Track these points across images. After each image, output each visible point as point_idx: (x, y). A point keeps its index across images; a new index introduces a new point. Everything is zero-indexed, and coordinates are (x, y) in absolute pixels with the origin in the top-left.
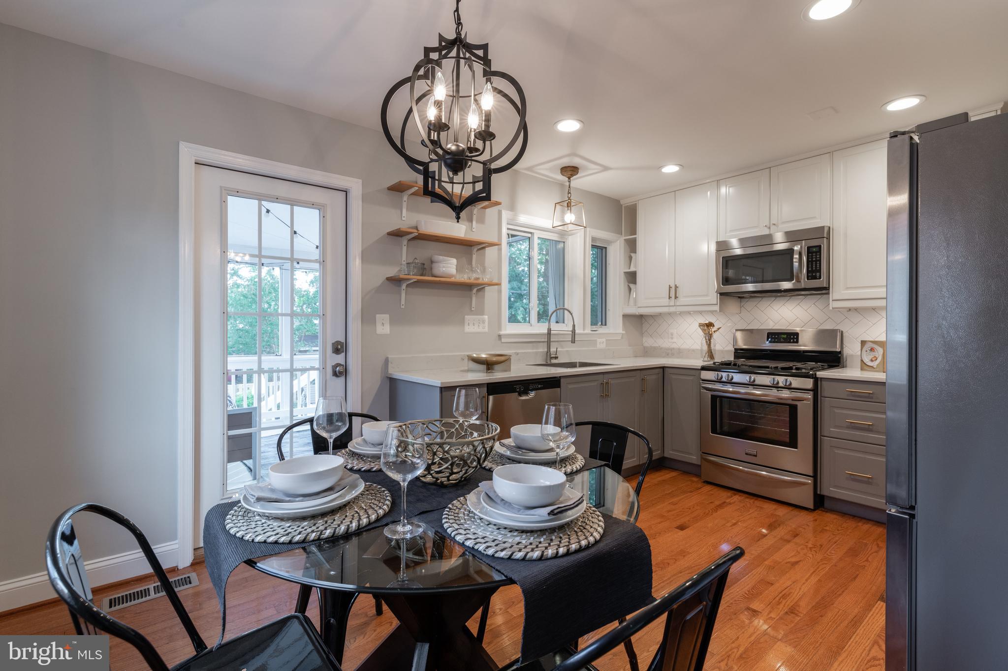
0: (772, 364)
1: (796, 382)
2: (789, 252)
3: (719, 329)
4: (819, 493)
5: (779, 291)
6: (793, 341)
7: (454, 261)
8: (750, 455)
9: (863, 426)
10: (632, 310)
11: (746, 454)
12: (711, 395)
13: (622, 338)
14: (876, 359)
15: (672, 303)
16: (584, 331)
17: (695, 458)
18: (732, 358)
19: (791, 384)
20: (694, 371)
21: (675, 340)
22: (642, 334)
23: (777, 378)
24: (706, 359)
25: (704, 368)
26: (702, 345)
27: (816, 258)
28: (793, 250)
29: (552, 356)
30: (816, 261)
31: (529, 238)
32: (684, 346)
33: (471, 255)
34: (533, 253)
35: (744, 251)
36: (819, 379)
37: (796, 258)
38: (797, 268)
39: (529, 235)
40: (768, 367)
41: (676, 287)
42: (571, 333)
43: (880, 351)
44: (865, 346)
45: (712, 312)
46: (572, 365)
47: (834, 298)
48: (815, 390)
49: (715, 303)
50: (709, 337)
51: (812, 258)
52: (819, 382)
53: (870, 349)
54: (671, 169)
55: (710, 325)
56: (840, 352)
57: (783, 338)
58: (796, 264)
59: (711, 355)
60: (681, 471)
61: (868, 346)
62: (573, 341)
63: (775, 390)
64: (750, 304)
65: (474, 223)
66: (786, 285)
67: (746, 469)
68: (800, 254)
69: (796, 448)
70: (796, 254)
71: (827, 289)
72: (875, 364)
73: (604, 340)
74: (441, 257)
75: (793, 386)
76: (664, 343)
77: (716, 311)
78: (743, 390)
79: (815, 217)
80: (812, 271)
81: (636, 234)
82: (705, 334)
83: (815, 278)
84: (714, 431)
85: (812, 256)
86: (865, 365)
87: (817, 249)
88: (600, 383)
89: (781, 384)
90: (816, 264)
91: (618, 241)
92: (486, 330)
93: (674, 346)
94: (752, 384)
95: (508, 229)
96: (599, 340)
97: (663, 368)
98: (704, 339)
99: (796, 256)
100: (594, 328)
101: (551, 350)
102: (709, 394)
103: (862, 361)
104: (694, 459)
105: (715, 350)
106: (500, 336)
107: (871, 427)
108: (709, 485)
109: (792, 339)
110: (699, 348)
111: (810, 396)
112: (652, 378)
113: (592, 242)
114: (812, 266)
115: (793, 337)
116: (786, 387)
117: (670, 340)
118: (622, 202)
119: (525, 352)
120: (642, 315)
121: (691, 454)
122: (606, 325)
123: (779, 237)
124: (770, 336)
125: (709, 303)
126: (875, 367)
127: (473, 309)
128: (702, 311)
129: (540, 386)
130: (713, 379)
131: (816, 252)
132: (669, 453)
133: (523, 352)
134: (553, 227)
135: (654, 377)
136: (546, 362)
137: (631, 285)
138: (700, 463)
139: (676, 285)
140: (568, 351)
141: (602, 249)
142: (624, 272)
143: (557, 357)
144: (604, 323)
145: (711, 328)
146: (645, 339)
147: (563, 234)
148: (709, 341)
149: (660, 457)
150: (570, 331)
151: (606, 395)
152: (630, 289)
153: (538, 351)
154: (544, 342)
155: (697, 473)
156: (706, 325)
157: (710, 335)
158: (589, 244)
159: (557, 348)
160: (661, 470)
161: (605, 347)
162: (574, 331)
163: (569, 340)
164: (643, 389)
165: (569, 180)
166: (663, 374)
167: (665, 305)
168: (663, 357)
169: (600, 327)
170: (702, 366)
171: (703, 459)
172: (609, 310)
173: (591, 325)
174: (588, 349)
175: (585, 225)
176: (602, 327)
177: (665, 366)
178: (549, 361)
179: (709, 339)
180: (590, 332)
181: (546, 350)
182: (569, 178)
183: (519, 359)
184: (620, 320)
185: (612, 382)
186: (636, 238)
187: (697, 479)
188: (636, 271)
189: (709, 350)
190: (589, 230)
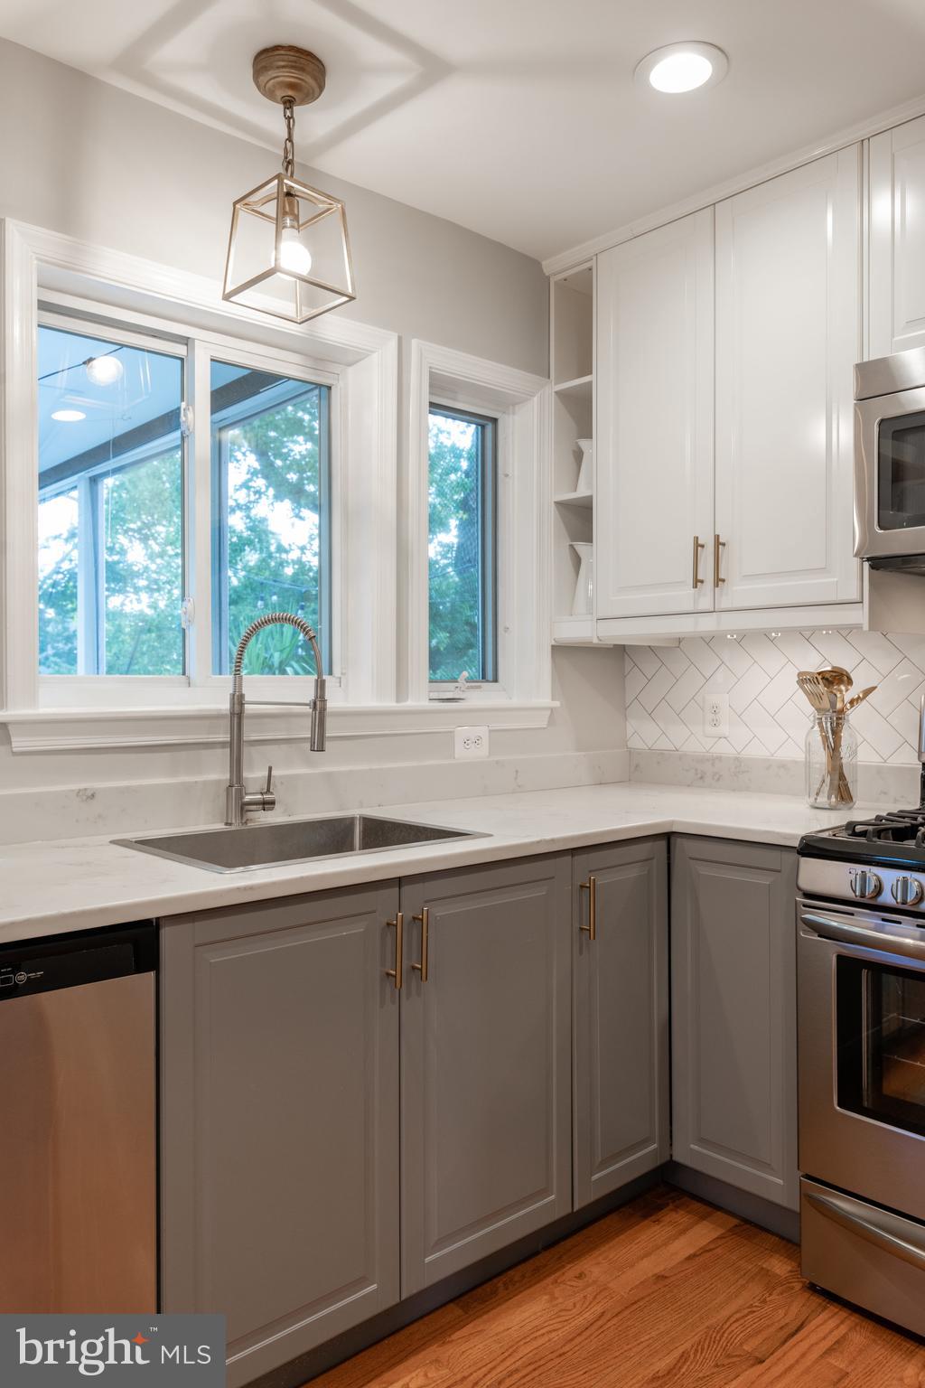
3: (868, 693)
10: (580, 630)
12: (840, 958)
13: (551, 721)
15: (705, 603)
16: (398, 701)
17: (781, 1182)
20: (775, 854)
21: (724, 729)
22: (624, 709)
24: (823, 800)
25: (812, 848)
29: (247, 798)
31: (182, 360)
32: (756, 751)
34: (190, 415)
39: (180, 350)
41: (718, 543)
42: (308, 710)
45: (844, 631)
46: (337, 833)
49: (852, 596)
50: (834, 724)
55: (836, 678)
59: (840, 789)
62: (318, 744)
73: (482, 731)
76: (691, 739)
77: (858, 628)
81: (590, 373)
82: (818, 710)
84: (849, 1097)
88: (385, 920)
91: (535, 399)
93: (723, 749)
96: (462, 732)
97: (668, 838)
98: (817, 728)
100: (449, 690)
101: (246, 774)
102: (832, 950)
104: (776, 1186)
105: (855, 767)
108: (833, 1309)
110: (801, 756)
112: (618, 880)
113: (431, 393)
117: (710, 730)
118: (548, 266)
119: (128, 788)
120: (624, 647)
121: (764, 1168)
122: (496, 680)
125: (833, 599)
128: (815, 630)
129: (21, 977)
130: (847, 893)
132: (688, 1151)
133: (117, 788)
134: (227, 297)
135: (633, 873)
136: (227, 824)
137: (581, 548)
138: (798, 1210)
139: (717, 537)
140: (329, 775)
141: (483, 427)
142: (555, 502)
143: (273, 803)
144: (489, 673)
145: (841, 691)
146: (632, 725)
147: (320, 355)
148: (834, 733)
149: (659, 1163)
150: (308, 702)
151: (414, 968)
152: (577, 561)
153: (196, 782)
154: (223, 747)
155: (782, 1238)
156: (823, 678)
157: (838, 719)
158: (419, 394)
159: (270, 769)
160: (659, 1208)
161: (487, 754)
162: (319, 704)
163: (308, 738)
164: (581, 929)
165: (292, 117)
166: (669, 858)
167: (690, 608)
168: (689, 786)
169: (472, 687)
170: (803, 838)
171: (806, 1197)
172: (506, 629)
173: (430, 682)
174: (415, 764)
175: (350, 291)
176: (480, 687)
177: (674, 830)
178: (231, 824)
179: (832, 730)
180: (425, 704)
181: (228, 776)
182: (291, 108)
183: (100, 816)
184: (543, 665)
185: (440, 911)
186: (591, 383)
187: (789, 1268)
188: (591, 497)
189: (833, 768)
190: (414, 342)
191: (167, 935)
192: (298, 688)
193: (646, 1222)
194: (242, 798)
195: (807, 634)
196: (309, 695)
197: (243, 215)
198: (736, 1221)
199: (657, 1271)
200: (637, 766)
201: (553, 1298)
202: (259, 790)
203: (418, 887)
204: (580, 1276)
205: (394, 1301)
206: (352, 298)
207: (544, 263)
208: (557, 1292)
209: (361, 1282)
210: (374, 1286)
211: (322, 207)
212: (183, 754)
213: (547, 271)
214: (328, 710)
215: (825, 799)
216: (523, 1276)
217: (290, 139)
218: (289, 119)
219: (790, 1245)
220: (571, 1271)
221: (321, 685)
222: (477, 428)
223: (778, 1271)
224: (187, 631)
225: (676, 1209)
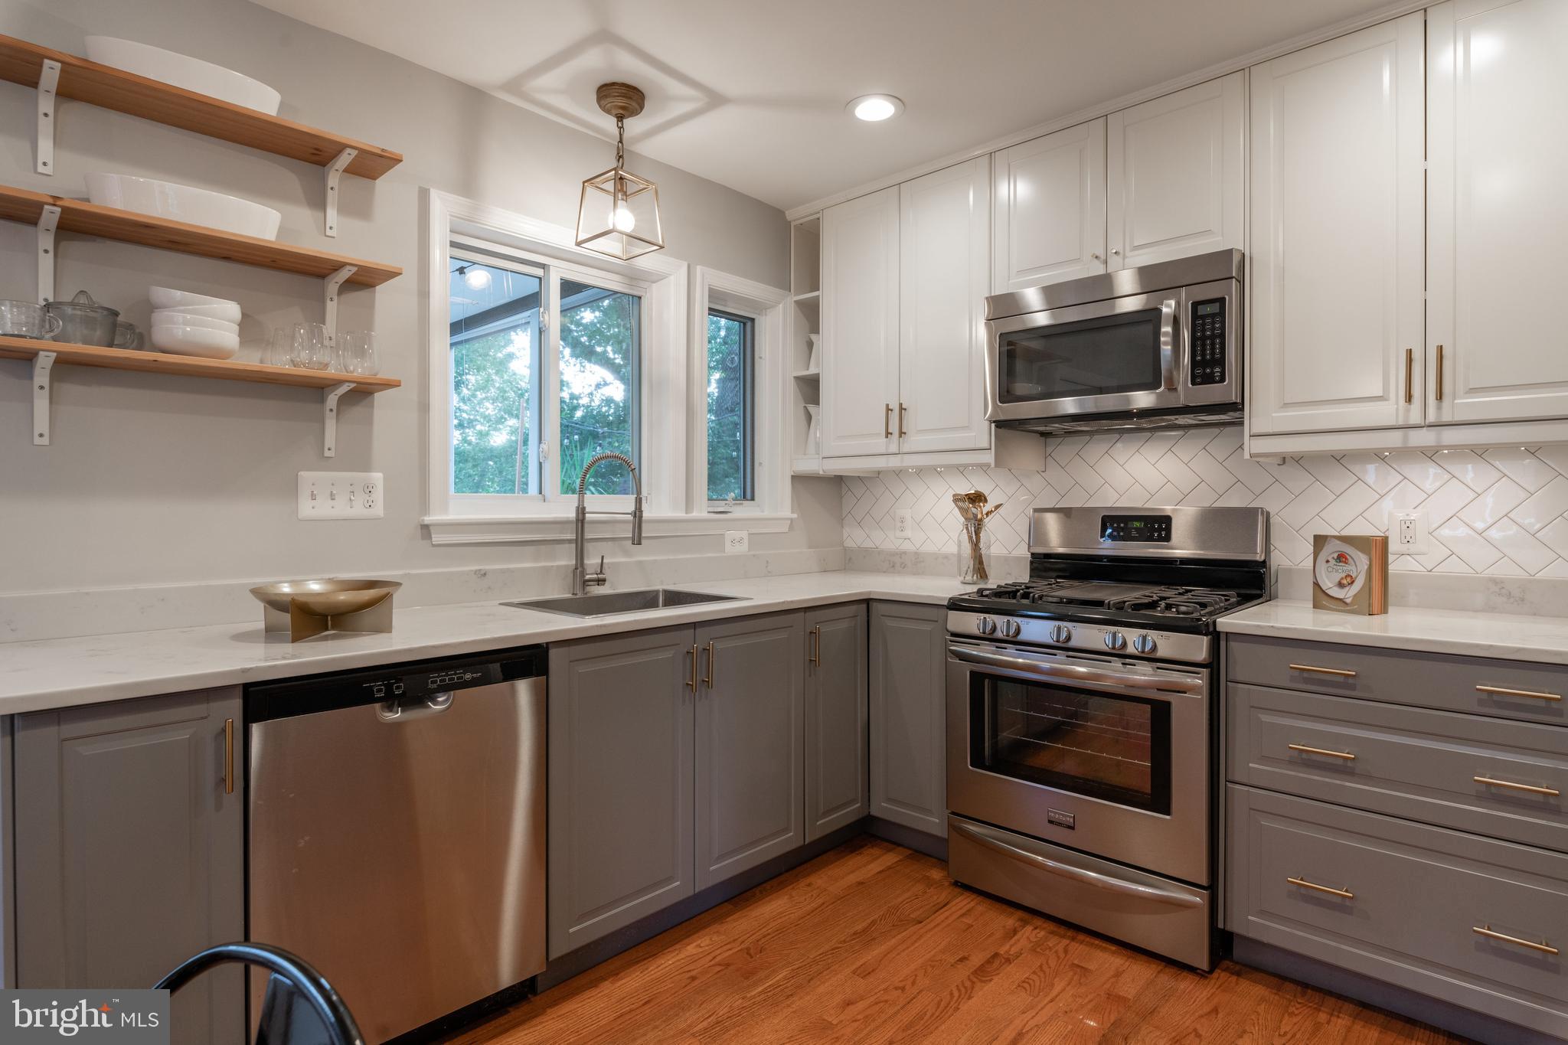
0: (1111, 594)
1: (1167, 644)
2: (1150, 317)
3: (997, 507)
4: (1221, 925)
5: (1126, 415)
6: (1160, 535)
7: (232, 309)
8: (1059, 824)
9: (1330, 760)
10: (813, 465)
11: (1050, 822)
12: (972, 673)
13: (791, 527)
14: (1352, 582)
15: (893, 448)
16: (686, 513)
17: (937, 819)
18: (1024, 577)
19: (1155, 648)
20: (935, 610)
21: (908, 533)
22: (841, 521)
23: (1123, 632)
24: (969, 578)
25: (956, 605)
26: (959, 546)
27: (1213, 329)
28: (1160, 311)
29: (588, 577)
30: (1213, 337)
31: (540, 279)
32: (929, 548)
33: (322, 301)
34: (546, 317)
35: (1053, 316)
36: (1223, 638)
37: (1166, 334)
38: (1169, 359)
39: (540, 272)
40: (1099, 604)
41: (902, 409)
42: (630, 517)
43: (1361, 562)
44: (1325, 548)
45: (983, 467)
46: (647, 600)
47: (1255, 431)
48: (1213, 666)
49: (986, 445)
50: (976, 527)
51: (1204, 331)
52: (1223, 644)
53: (1336, 555)
54: (875, 110)
55: (977, 498)
56: (1264, 562)
57: (1137, 529)
58: (1166, 349)
59: (980, 569)
60: (909, 849)
61: (1330, 550)
62: (637, 540)
63: (1117, 664)
64: (1064, 451)
65: (332, 213)
66: (1143, 399)
67: (1050, 863)
68: (1176, 321)
69: (1169, 815)
70: (1167, 325)
71: (1237, 407)
72: (1348, 594)
73: (744, 534)
74: (178, 294)
75: (1161, 653)
76: (886, 540)
77: (988, 465)
78: (1045, 663)
79: (1208, 232)
80: (1204, 363)
81: (818, 289)
82: (966, 519)
83: (1208, 379)
84: (978, 761)
85: (1203, 325)
86: (1326, 597)
87: (1214, 308)
88: (685, 650)
89: (1131, 649)
90: (1213, 345)
91: (781, 305)
92: (379, 510)
93: (907, 546)
94: (1063, 647)
95: (453, 244)
96: (730, 534)
97: (868, 603)
98: (965, 531)
99: (1166, 329)
100: (720, 506)
101: (586, 562)
102: (967, 668)
103: (1316, 584)
104: (934, 823)
105: (989, 556)
106: (426, 530)
107: (1349, 764)
108: (967, 894)
109: (1156, 530)
110: (956, 551)
111: (1198, 681)
112: (834, 629)
113: (710, 302)
114: (1204, 350)
115: (1158, 526)
116: (1143, 655)
117: (899, 534)
118: (790, 215)
119: (507, 570)
120: (839, 477)
121: (928, 812)
122: (753, 499)
123: (1126, 281)
124: (1108, 524)
125: (972, 446)
126: (1348, 601)
127: (327, 454)
128: (966, 466)
129: (468, 676)
130: (975, 631)
131: (1213, 316)
132: (881, 808)
133: (501, 570)
134: (578, 244)
135: (843, 625)
136: (573, 594)
137: (811, 408)
138: (947, 837)
139: (901, 405)
140: (641, 562)
141: (745, 324)
142: (795, 377)
143: (604, 580)
144: (748, 494)
145: (980, 507)
146: (846, 531)
147: (635, 277)
148: (976, 534)
149: (861, 816)
150: (630, 512)
151: (703, 681)
152: (809, 417)
153: (552, 566)
154: (569, 543)
155: (939, 859)
156: (969, 498)
157: (979, 525)
158: (701, 304)
159: (603, 557)
160: (862, 847)
161: (747, 549)
162: (638, 513)
163: (629, 538)
164: (811, 660)
165: (622, 127)
166: (868, 616)
167: (883, 451)
168: (884, 572)
169: (736, 504)
170: (950, 599)
171: (952, 827)
172: (760, 464)
173: (709, 500)
174: (699, 556)
175: (661, 243)
176: (742, 504)
177: (872, 597)
178: (576, 594)
179: (975, 532)
180: (705, 515)
181: (574, 562)
182: (622, 121)
183: (489, 588)
184: (786, 488)
185: (719, 645)
186: (819, 296)
187: (942, 875)
188: (819, 374)
189: (975, 557)
190: (699, 268)
191: (553, 653)
192: (624, 504)
193: (853, 854)
194: (584, 576)
195: (961, 469)
196: (631, 508)
197: (589, 190)
198: (910, 852)
199: (858, 880)
200: (850, 559)
201: (791, 897)
202: (593, 572)
203: (707, 629)
204: (809, 885)
205: (691, 893)
206: (662, 247)
207: (787, 212)
208: (794, 894)
209: (669, 880)
210: (678, 883)
211: (642, 186)
212: (543, 547)
213: (789, 217)
214: (643, 518)
215: (970, 578)
216: (772, 887)
217: (621, 141)
218: (621, 128)
219: (943, 862)
220: (803, 883)
221: (639, 501)
222: (740, 325)
223: (935, 877)
224: (543, 465)
225: (872, 847)
